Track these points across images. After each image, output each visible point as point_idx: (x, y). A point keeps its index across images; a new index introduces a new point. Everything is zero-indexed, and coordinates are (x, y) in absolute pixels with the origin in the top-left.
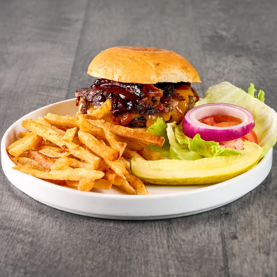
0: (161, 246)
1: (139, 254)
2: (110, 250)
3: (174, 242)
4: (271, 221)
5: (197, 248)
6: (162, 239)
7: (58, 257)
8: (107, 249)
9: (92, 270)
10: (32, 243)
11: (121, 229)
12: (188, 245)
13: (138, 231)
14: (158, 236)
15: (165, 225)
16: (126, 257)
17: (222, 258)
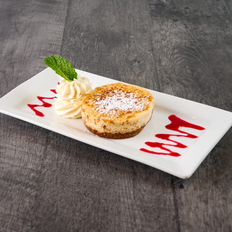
0: (129, 196)
1: (113, 205)
2: (92, 202)
3: (138, 192)
4: (207, 170)
5: (155, 198)
6: (130, 190)
7: (55, 209)
8: (91, 201)
9: (80, 221)
10: (36, 196)
11: (100, 180)
12: (149, 195)
13: (112, 182)
14: (127, 187)
15: (131, 176)
16: (104, 208)
17: (173, 207)
